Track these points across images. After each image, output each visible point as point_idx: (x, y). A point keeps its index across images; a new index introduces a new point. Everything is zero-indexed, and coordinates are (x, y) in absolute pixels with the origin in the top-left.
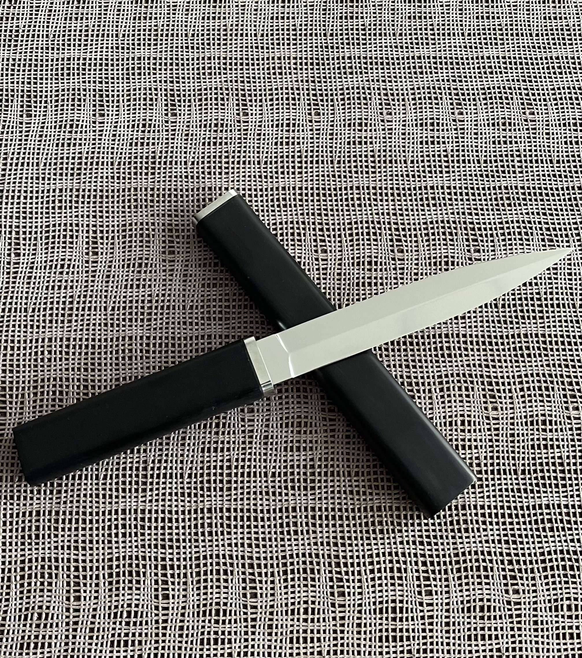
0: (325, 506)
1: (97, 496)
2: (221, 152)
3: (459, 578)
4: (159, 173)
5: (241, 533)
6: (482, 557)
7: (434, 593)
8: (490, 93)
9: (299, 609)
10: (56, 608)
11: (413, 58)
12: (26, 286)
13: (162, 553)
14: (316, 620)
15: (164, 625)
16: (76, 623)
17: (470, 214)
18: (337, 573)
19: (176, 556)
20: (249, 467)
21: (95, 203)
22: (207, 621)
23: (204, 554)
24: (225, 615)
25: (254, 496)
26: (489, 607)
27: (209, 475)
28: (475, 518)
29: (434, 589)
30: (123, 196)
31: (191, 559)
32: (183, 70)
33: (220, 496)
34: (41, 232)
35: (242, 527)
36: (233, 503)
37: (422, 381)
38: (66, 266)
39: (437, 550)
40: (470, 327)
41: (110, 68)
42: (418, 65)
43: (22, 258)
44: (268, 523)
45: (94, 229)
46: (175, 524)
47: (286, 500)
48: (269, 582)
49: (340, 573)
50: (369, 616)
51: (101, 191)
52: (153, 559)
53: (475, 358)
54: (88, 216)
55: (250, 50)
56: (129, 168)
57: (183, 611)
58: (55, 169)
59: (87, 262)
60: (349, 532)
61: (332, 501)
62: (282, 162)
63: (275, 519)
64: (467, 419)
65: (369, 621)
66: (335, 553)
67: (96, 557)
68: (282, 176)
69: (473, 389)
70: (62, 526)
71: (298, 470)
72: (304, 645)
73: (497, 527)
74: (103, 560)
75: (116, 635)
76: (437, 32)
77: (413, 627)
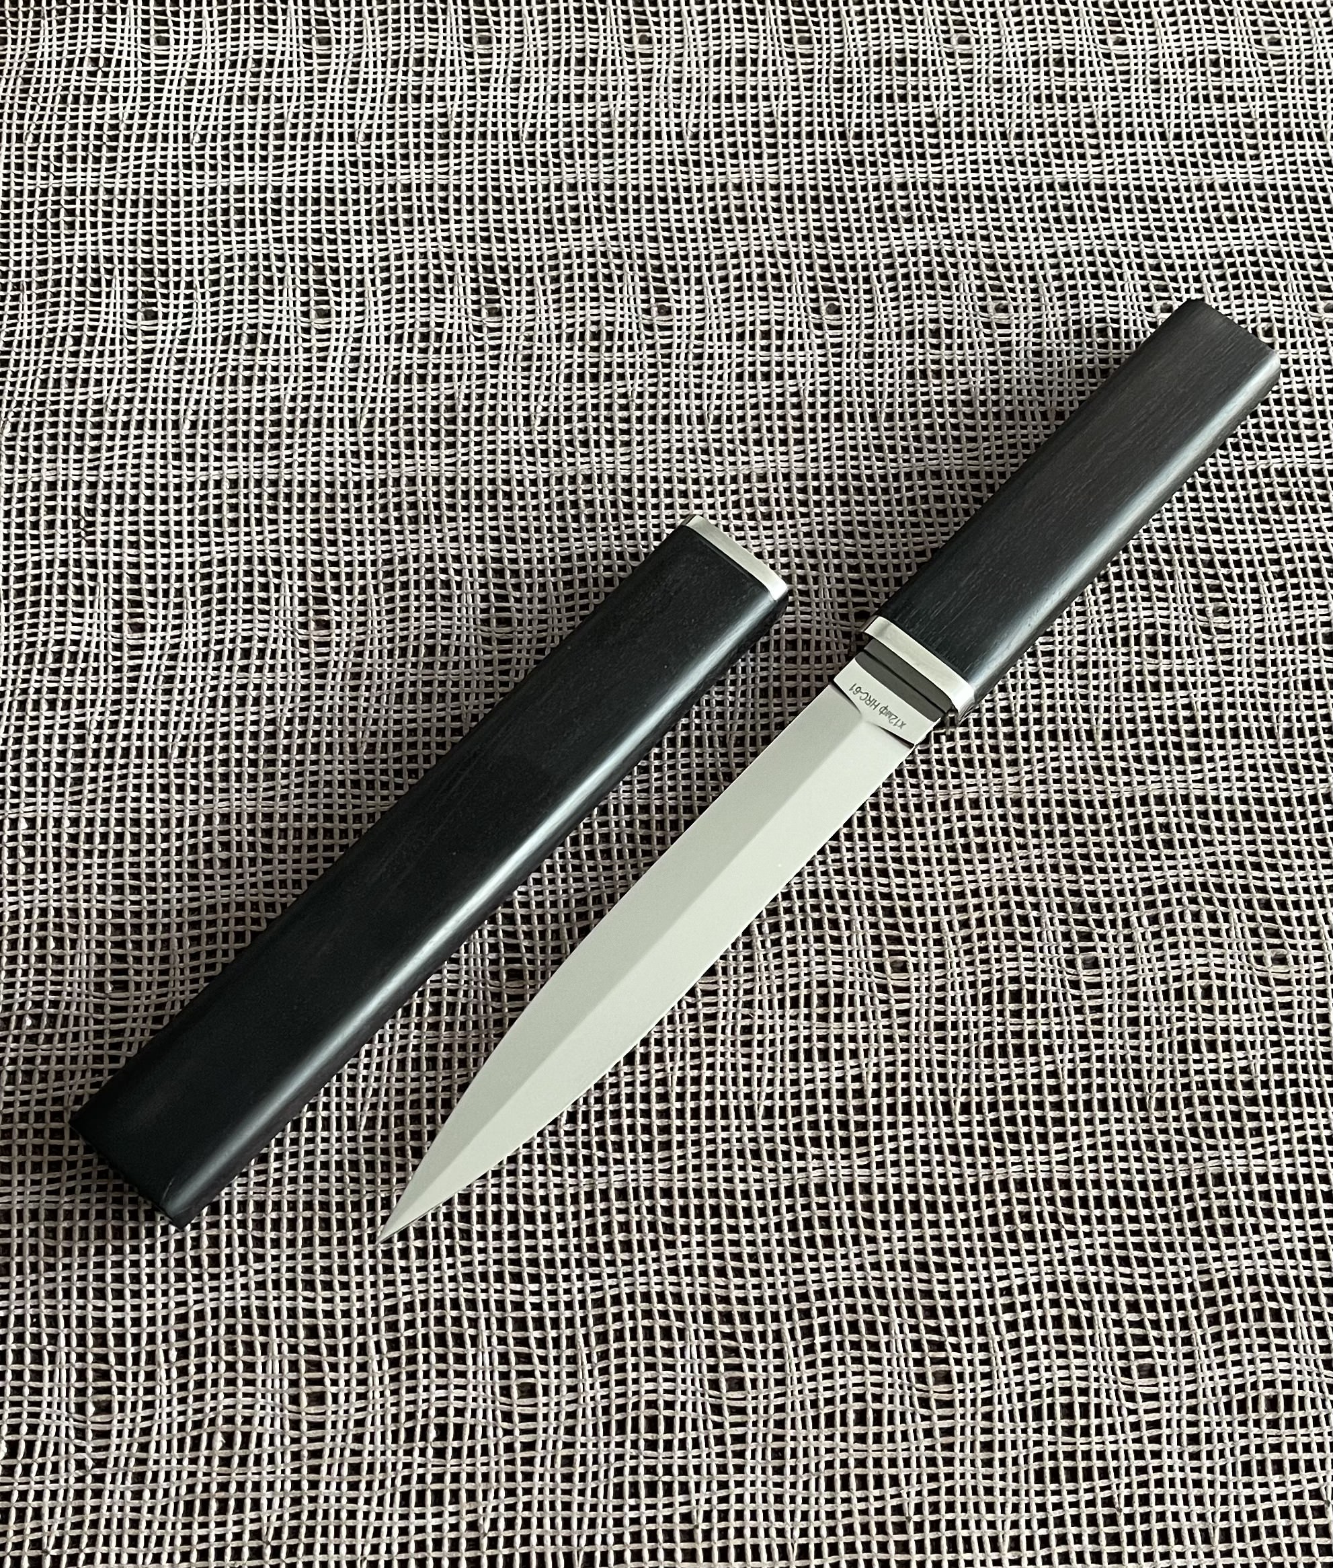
0: (894, 1180)
1: (354, 1165)
2: (609, 396)
3: (1217, 1337)
4: (465, 445)
5: (699, 1244)
6: (1268, 1289)
7: (1159, 1371)
8: (1232, 265)
9: (844, 1414)
10: (268, 1422)
11: (1051, 187)
12: (161, 697)
13: (513, 1292)
14: (885, 1437)
15: (527, 1454)
16: (317, 1454)
17: (1202, 531)
18: (929, 1330)
19: (548, 1299)
20: (710, 1095)
21: (315, 511)
22: (628, 1444)
23: (614, 1292)
24: (669, 1428)
25: (724, 1161)
26: (1289, 1400)
27: (616, 1114)
28: (1248, 1202)
29: (1160, 1362)
30: (383, 496)
31: (583, 1304)
32: (511, 212)
33: (645, 1161)
34: (192, 578)
35: (701, 1230)
36: (677, 1176)
37: (1107, 900)
38: (255, 653)
39: (1161, 1276)
40: (1213, 780)
41: (339, 208)
42: (1062, 202)
43: (149, 634)
44: (762, 1221)
45: (318, 569)
46: (543, 1227)
47: (801, 1170)
48: (770, 1354)
49: (937, 1330)
50: (1011, 1425)
51: (330, 485)
52: (493, 1305)
53: (1229, 848)
54: (301, 542)
55: (669, 168)
56: (395, 434)
57: (570, 1422)
58: (218, 436)
59: (305, 644)
60: (952, 1238)
61: (909, 1169)
62: (756, 418)
63: (777, 1211)
64: (1217, 983)
65: (1011, 1437)
66: (923, 1286)
67: (358, 1305)
68: (757, 449)
69: (1226, 917)
70: (273, 1235)
71: (825, 1102)
72: (860, 1494)
73: (1299, 1222)
74: (375, 1311)
75: (415, 1478)
76: (1102, 131)
77: (1113, 1447)
